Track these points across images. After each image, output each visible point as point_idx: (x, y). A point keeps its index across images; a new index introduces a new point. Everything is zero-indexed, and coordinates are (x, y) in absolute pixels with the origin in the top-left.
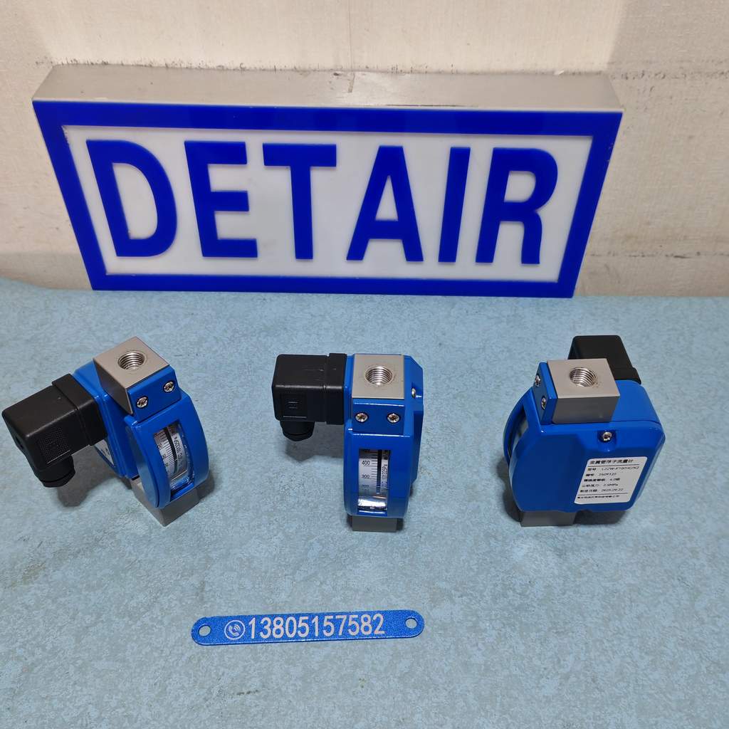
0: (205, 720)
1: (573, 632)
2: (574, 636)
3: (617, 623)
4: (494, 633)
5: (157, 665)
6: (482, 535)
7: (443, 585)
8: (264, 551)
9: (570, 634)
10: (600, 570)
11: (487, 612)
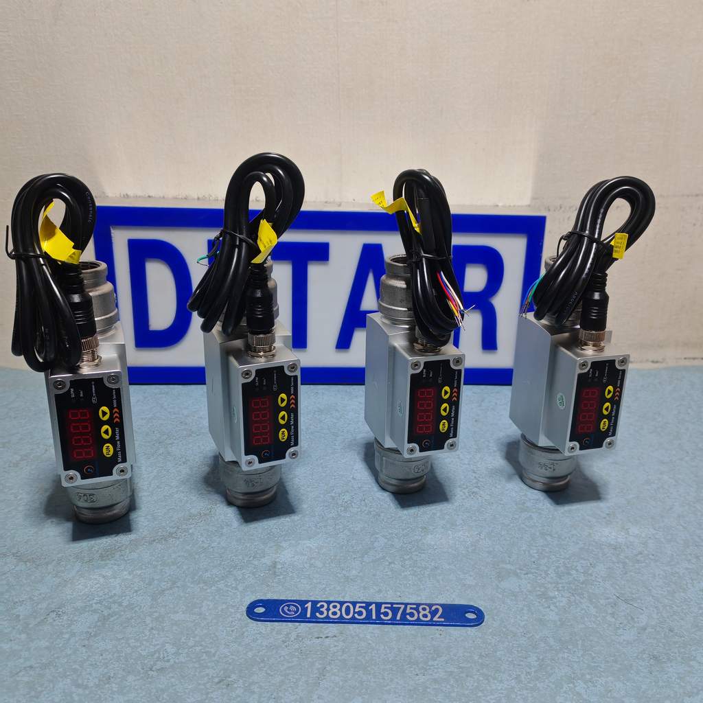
0: (284, 656)
1: (641, 600)
2: (643, 602)
3: (683, 594)
4: (564, 600)
5: (235, 617)
6: (538, 534)
7: (508, 566)
8: (332, 542)
9: (639, 601)
10: (657, 558)
11: (554, 585)
